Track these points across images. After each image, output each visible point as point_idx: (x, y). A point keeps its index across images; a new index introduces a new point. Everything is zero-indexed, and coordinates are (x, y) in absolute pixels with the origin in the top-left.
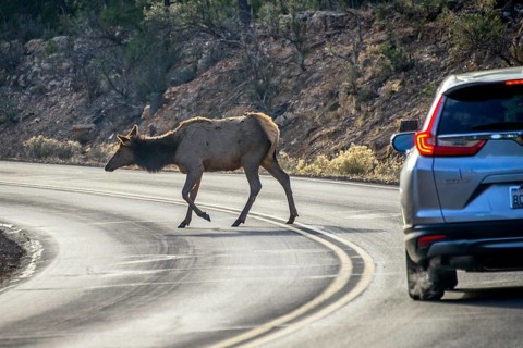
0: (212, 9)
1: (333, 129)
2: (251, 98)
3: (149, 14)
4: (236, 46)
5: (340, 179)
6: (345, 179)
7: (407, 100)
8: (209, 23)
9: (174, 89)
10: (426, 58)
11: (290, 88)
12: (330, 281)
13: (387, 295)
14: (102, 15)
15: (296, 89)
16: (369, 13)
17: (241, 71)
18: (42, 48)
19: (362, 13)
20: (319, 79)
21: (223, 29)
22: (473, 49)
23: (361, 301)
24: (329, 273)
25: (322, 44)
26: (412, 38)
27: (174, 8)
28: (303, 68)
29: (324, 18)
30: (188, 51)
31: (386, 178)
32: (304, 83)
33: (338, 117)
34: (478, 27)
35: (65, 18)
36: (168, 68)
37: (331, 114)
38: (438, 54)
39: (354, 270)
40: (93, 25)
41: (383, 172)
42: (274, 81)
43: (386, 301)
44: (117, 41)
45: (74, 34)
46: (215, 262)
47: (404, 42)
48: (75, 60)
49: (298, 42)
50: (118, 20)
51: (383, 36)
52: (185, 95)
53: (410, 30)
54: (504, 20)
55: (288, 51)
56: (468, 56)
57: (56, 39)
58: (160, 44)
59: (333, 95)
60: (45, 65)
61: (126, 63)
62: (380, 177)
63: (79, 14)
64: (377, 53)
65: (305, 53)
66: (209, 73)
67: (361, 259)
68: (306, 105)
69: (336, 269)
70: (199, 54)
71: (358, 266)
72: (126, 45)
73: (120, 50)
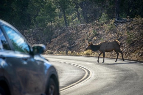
0: (60, 24)
1: (84, 47)
2: (68, 41)
3: (48, 25)
4: (65, 31)
5: (85, 56)
6: (86, 56)
7: (98, 41)
8: (60, 26)
9: (53, 39)
10: (101, 33)
11: (75, 39)
12: (84, 76)
13: (94, 78)
14: (39, 25)
15: (76, 39)
16: (90, 24)
17: (66, 36)
18: (27, 32)
19: (89, 24)
20: (81, 37)
21: (62, 28)
22: (110, 31)
23: (90, 80)
24: (83, 74)
25: (81, 31)
26: (98, 29)
27: (53, 24)
28: (78, 35)
29: (82, 25)
30: (56, 32)
31: (94, 56)
32: (78, 38)
33: (85, 44)
34: (111, 27)
35: (31, 26)
36: (52, 35)
37: (83, 44)
38: (103, 32)
39: (88, 74)
40: (37, 27)
41: (93, 55)
42: (72, 38)
43: (94, 80)
44: (42, 30)
45: (33, 29)
46: (62, 73)
47: (97, 30)
48: (34, 34)
49: (77, 30)
50: (42, 26)
51: (93, 29)
52: (55, 40)
53: (98, 28)
54: (115, 26)
55: (75, 32)
56: (109, 33)
57: (30, 30)
58: (50, 31)
59: (84, 40)
60: (28, 35)
61: (43, 34)
62: (93, 56)
63: (34, 25)
64: (92, 32)
65: (78, 32)
66: (60, 36)
67: (89, 72)
68: (79, 42)
69: (85, 73)
70: (58, 32)
71: (89, 73)
72: (44, 31)
73: (42, 32)
